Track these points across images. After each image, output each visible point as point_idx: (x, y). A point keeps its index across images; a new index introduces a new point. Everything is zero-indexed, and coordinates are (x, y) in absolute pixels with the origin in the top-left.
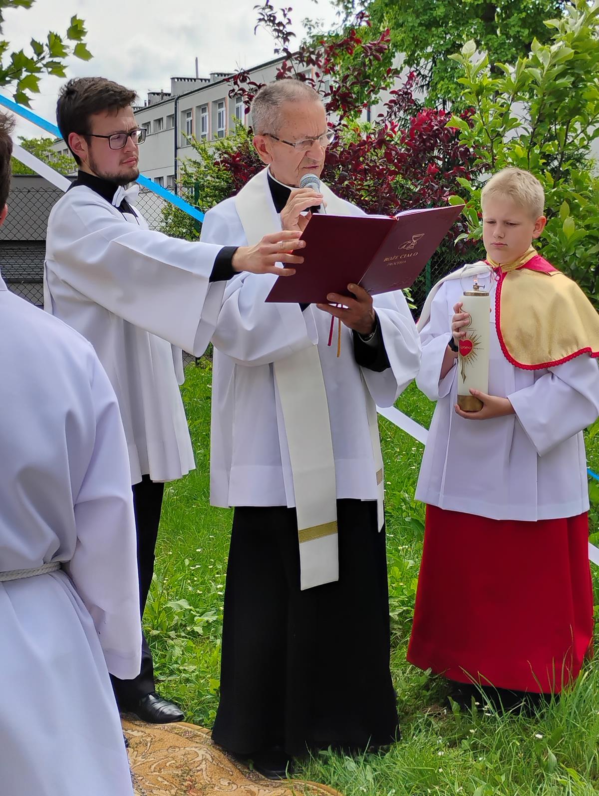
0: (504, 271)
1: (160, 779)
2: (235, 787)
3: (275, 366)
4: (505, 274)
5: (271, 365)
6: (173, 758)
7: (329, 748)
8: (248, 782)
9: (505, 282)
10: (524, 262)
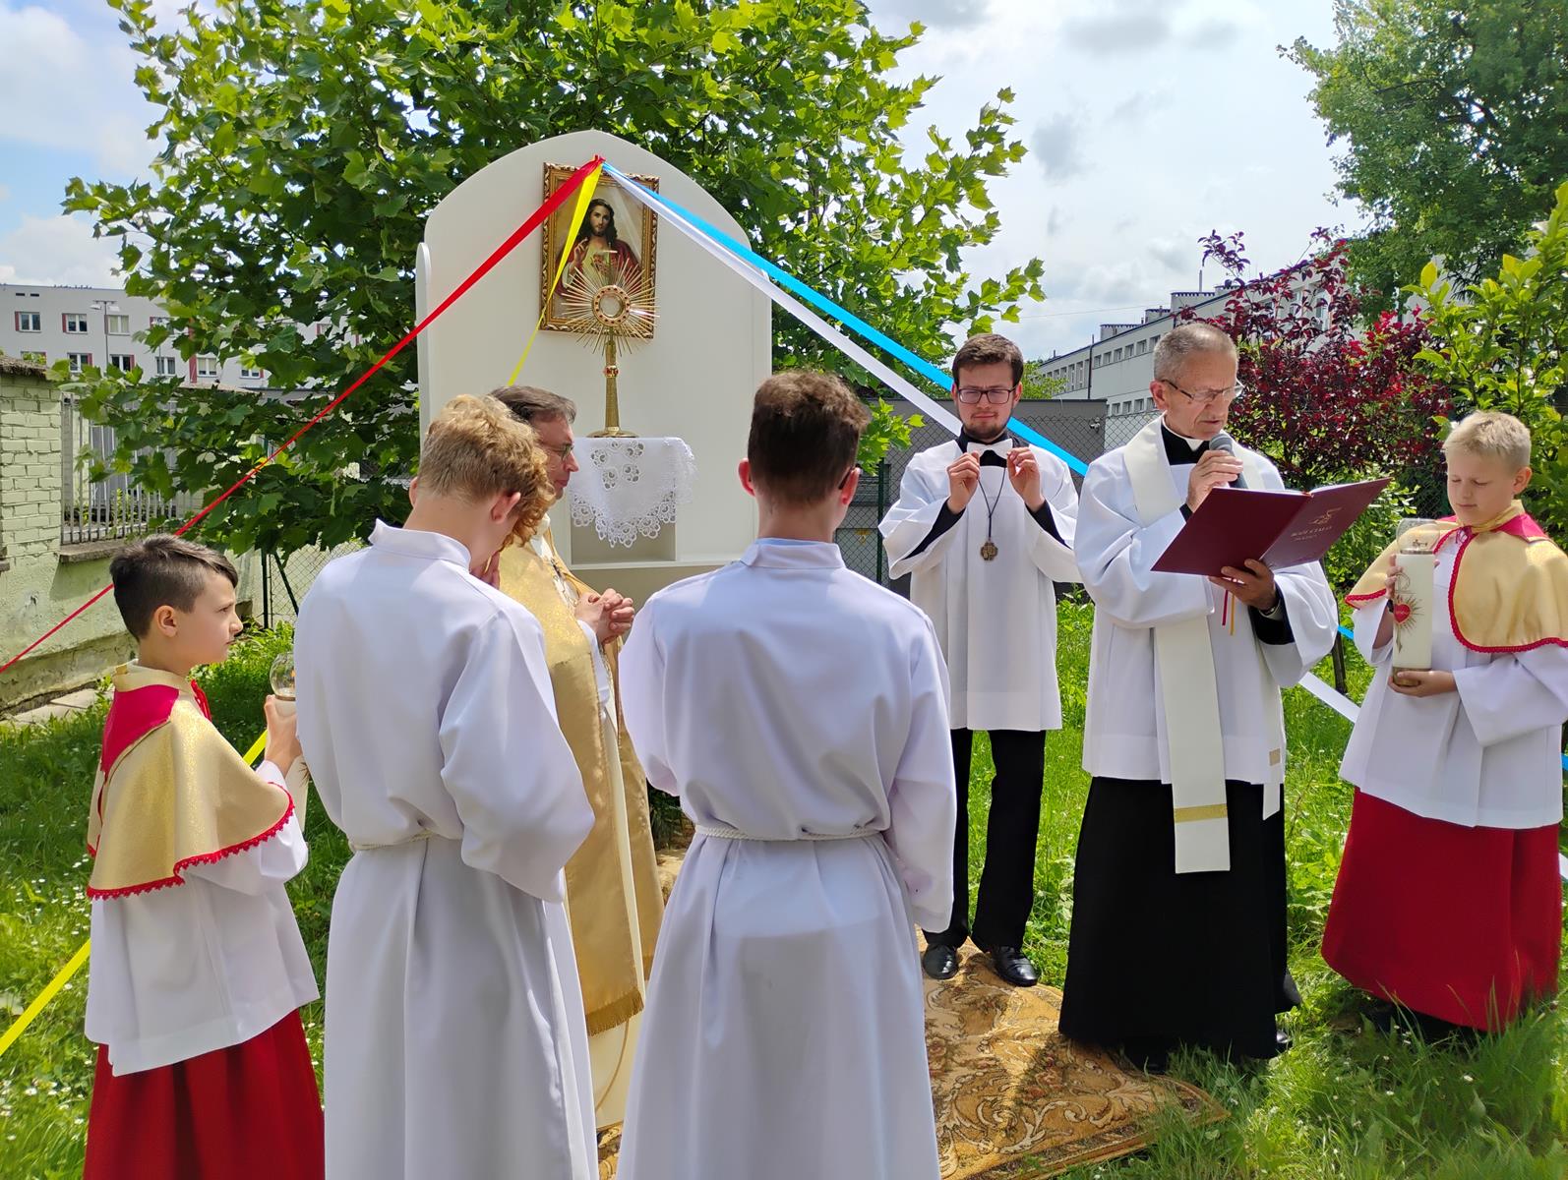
0: (1474, 531)
1: (1020, 1048)
2: (1100, 1072)
3: (1157, 632)
4: (1475, 535)
5: (1152, 630)
6: (1040, 1029)
7: (1209, 1050)
8: (1116, 1070)
9: (1472, 544)
10: (1501, 522)
